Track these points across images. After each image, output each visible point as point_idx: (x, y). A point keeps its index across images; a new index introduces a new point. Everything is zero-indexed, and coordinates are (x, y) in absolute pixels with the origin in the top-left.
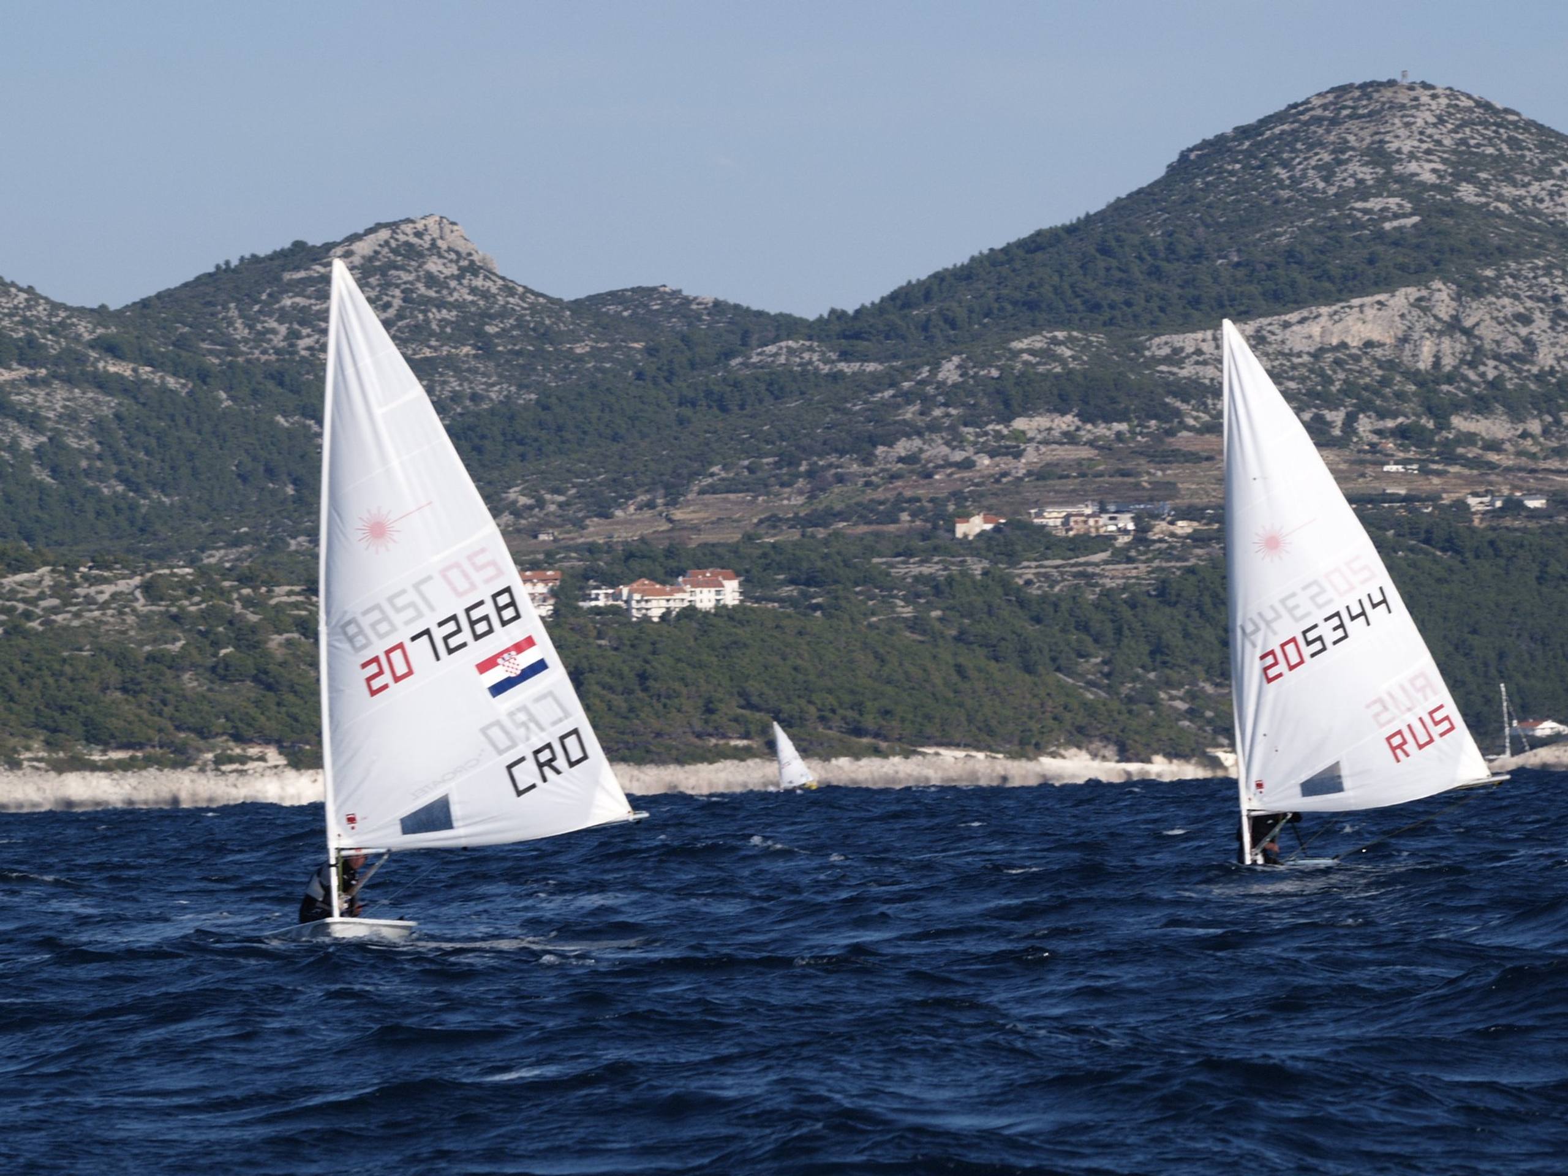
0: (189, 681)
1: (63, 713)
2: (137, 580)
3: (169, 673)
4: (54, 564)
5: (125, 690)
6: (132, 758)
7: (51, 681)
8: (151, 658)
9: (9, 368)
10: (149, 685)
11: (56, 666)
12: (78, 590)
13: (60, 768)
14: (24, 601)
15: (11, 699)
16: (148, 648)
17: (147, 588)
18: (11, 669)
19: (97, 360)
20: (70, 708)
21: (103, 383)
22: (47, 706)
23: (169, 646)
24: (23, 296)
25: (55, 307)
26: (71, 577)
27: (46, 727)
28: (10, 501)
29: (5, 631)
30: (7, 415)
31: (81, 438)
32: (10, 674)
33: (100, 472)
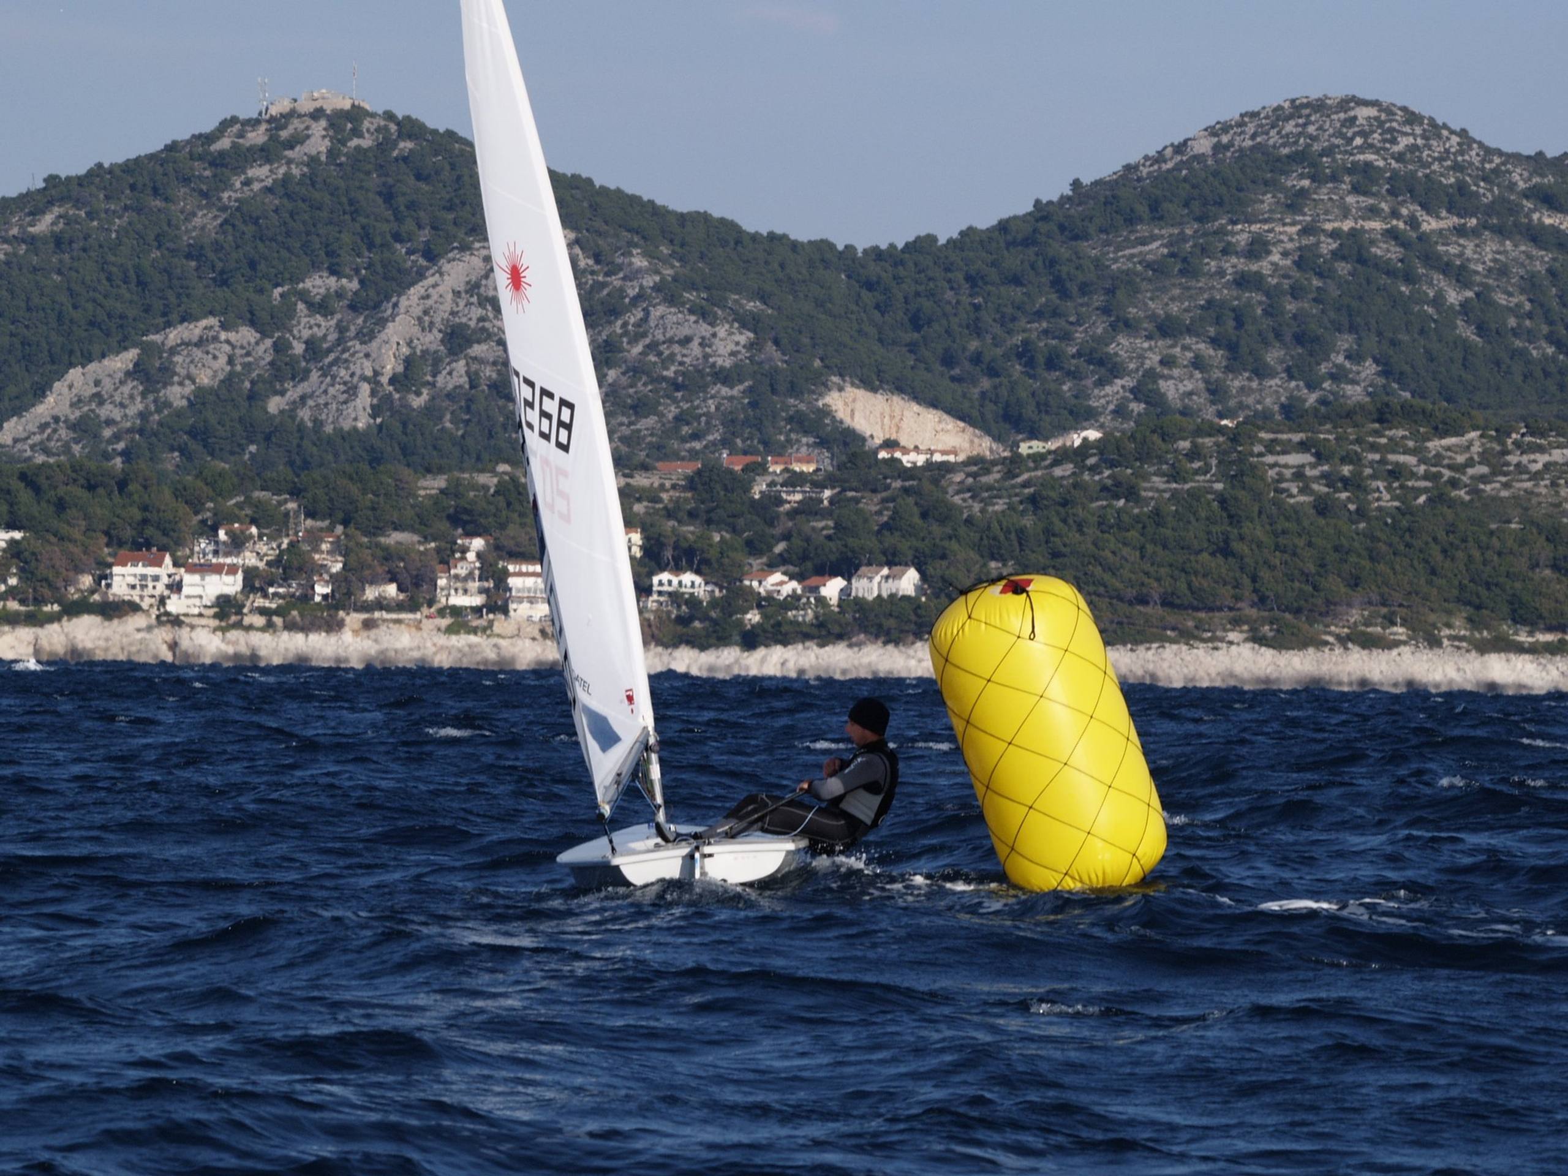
1: (1489, 589)
4: (1485, 428)
5: (1556, 568)
6: (1561, 642)
7: (1476, 554)
9: (1438, 217)
11: (1484, 538)
12: (1509, 458)
13: (1483, 648)
14: (1450, 467)
15: (1433, 572)
18: (1435, 539)
19: (1534, 210)
20: (1496, 585)
21: (1537, 236)
22: (1472, 580)
24: (1455, 139)
25: (1488, 152)
26: (1503, 444)
27: (1468, 603)
28: (1432, 360)
29: (1429, 499)
30: (1432, 267)
31: (1510, 294)
32: (1433, 545)
33: (1529, 331)
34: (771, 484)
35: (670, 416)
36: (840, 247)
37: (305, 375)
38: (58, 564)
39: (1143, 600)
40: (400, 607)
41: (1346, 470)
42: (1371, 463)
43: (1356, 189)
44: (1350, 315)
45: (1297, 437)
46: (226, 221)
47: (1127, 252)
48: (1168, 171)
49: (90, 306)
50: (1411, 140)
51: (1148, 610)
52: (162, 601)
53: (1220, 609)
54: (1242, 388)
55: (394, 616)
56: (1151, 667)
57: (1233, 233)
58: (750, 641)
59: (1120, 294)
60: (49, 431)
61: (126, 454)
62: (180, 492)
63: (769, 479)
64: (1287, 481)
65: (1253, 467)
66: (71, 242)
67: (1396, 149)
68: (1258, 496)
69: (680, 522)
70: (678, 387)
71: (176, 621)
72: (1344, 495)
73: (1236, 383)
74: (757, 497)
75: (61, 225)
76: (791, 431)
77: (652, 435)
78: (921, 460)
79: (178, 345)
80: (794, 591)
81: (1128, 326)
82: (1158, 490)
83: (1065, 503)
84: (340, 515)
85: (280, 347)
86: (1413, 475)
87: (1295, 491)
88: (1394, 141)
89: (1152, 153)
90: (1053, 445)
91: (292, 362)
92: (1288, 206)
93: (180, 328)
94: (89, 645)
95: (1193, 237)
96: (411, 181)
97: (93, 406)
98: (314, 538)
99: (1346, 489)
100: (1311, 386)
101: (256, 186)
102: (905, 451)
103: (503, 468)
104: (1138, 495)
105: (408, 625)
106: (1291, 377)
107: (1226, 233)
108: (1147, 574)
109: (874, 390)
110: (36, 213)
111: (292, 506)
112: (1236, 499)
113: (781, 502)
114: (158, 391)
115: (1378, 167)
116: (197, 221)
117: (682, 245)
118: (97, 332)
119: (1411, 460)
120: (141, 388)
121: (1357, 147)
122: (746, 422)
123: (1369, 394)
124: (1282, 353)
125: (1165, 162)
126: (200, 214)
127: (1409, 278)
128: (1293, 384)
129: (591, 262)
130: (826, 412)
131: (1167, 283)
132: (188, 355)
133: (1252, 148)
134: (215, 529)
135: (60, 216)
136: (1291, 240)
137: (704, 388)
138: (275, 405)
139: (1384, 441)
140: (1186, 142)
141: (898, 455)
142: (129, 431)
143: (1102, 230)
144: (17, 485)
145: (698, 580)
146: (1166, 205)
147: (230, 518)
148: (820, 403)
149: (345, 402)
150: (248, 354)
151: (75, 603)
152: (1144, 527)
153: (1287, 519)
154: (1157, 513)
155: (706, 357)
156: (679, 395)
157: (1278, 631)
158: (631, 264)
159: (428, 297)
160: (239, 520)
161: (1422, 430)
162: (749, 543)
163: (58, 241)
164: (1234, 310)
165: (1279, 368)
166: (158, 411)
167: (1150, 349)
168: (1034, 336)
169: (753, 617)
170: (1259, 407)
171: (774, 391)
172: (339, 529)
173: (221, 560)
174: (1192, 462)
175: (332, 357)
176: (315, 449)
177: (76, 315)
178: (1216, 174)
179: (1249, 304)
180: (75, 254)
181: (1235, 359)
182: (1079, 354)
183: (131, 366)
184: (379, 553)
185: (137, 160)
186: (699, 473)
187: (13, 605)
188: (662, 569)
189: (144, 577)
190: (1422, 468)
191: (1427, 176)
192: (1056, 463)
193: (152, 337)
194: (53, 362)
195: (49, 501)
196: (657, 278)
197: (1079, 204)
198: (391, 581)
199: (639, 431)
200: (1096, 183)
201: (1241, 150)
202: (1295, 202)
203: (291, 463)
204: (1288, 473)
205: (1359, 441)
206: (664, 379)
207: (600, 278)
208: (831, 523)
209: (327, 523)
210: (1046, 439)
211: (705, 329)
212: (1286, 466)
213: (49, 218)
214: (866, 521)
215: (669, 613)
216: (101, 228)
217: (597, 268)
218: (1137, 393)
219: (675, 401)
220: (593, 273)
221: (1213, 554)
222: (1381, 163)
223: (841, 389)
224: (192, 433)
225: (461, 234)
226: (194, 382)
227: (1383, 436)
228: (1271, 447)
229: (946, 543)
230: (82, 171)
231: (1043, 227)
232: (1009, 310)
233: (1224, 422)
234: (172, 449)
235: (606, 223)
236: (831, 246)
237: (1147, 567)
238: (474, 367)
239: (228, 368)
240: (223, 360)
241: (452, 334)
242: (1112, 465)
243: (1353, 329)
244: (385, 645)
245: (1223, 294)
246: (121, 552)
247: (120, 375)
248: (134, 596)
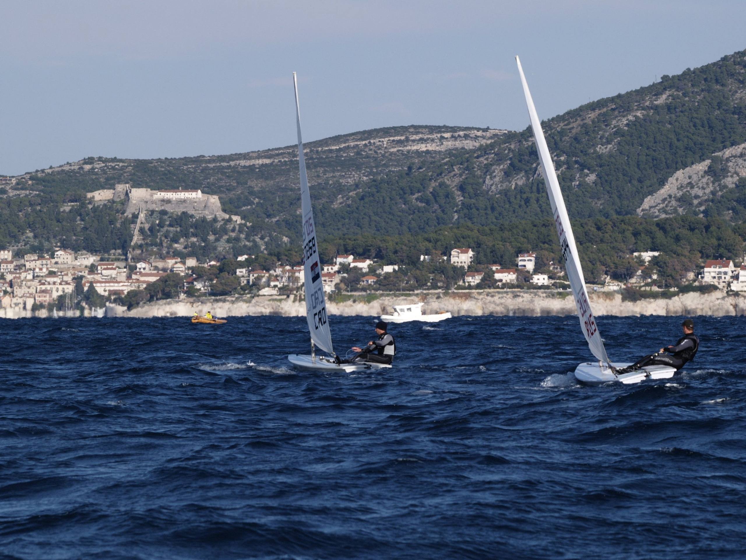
38: (677, 268)
49: (686, 140)
52: (729, 285)
60: (666, 202)
61: (705, 212)
62: (736, 230)
66: (675, 108)
71: (736, 294)
75: (670, 100)
79: (731, 157)
93: (731, 149)
94: (694, 307)
97: (689, 189)
110: (658, 94)
114: (720, 181)
116: (738, 95)
118: (689, 152)
120: (712, 179)
126: (739, 92)
132: (736, 162)
135: (670, 96)
142: (706, 201)
144: (654, 228)
151: (686, 287)
163: (669, 108)
166: (721, 190)
177: (679, 144)
180: (678, 114)
183: (707, 168)
185: (707, 66)
187: (655, 289)
189: (720, 273)
193: (716, 154)
194: (668, 168)
195: (671, 237)
213: (664, 97)
216: (690, 100)
224: (738, 201)
226: (738, 175)
230: (680, 73)
234: (729, 209)
246: (708, 261)
247: (701, 173)
248: (715, 282)
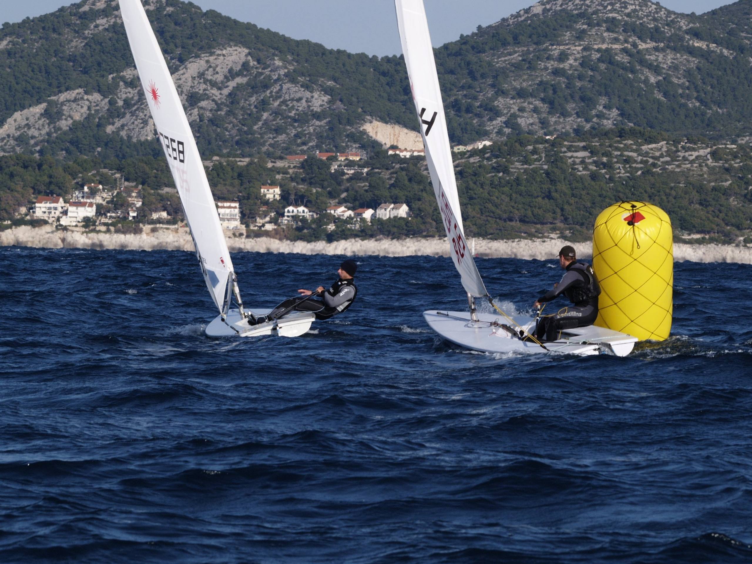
0: (733, 202)
2: (709, 150)
3: (723, 198)
4: (667, 140)
5: (701, 204)
6: (703, 238)
7: (664, 198)
8: (714, 189)
9: (645, 42)
10: (713, 203)
11: (667, 191)
12: (679, 153)
14: (652, 158)
16: (713, 184)
17: (714, 154)
18: (646, 191)
19: (689, 40)
20: (673, 212)
21: (692, 51)
23: (724, 183)
24: (654, 7)
25: (669, 12)
26: (676, 147)
28: (643, 109)
29: (643, 173)
30: (643, 66)
31: (679, 78)
32: (645, 194)
33: (688, 95)
34: (339, 166)
35: (292, 135)
36: (370, 56)
37: (124, 115)
38: (10, 202)
39: (511, 220)
40: (168, 222)
41: (605, 159)
42: (616, 156)
43: (608, 30)
44: (606, 88)
45: (582, 144)
46: (87, 44)
47: (503, 59)
48: (522, 21)
49: (24, 83)
50: (634, 7)
51: (513, 223)
52: (58, 219)
53: (546, 223)
54: (556, 122)
55: (165, 226)
56: (515, 250)
57: (552, 50)
58: (331, 238)
59: (500, 78)
60: (5, 141)
61: (41, 152)
62: (66, 169)
63: (339, 163)
64: (577, 164)
65: (561, 158)
66: (15, 54)
67: (627, 11)
68: (563, 171)
69: (297, 183)
70: (295, 121)
71: (65, 229)
72: (603, 171)
73: (553, 119)
74: (333, 171)
75: (10, 46)
76: (348, 141)
77: (284, 143)
78: (408, 155)
79: (66, 101)
80: (350, 215)
81: (504, 93)
82: (518, 169)
83: (475, 174)
84: (141, 180)
85: (112, 103)
86: (636, 162)
87: (581, 169)
88: (626, 8)
89: (514, 13)
90: (469, 148)
91: (117, 109)
92: (577, 38)
93: (66, 94)
94: (25, 239)
95: (533, 52)
96: (172, 25)
97: (26, 129)
98: (129, 191)
99: (604, 168)
100: (587, 121)
101: (101, 28)
102: (402, 151)
103: (216, 158)
104: (509, 171)
105: (172, 231)
106: (578, 116)
107: (549, 50)
108: (513, 207)
109: (386, 123)
111: (118, 175)
112: (553, 172)
113: (344, 174)
114: (55, 123)
115: (619, 20)
116: (74, 44)
117: (298, 55)
118: (27, 95)
119: (634, 155)
120: (48, 121)
121: (609, 10)
122: (327, 137)
123: (614, 124)
124: (574, 105)
125: (520, 17)
126: (75, 40)
127: (633, 71)
128: (579, 120)
129: (255, 63)
130: (364, 133)
131: (521, 73)
132: (69, 106)
133: (561, 11)
134: (82, 186)
135: (10, 42)
136: (578, 53)
137: (307, 122)
138: (110, 129)
139: (622, 146)
140: (530, 8)
141: (398, 152)
142: (42, 141)
143: (491, 49)
145: (306, 210)
146: (520, 37)
147: (90, 181)
148: (361, 129)
149: (143, 128)
150: (97, 105)
151: (18, 220)
152: (512, 186)
153: (577, 182)
154: (517, 179)
155: (309, 107)
156: (296, 124)
157: (573, 233)
158: (274, 64)
159: (180, 79)
160: (94, 182)
161: (639, 141)
162: (330, 193)
163: (9, 53)
164: (552, 85)
165: (573, 112)
166: (56, 132)
167: (514, 103)
168: (460, 97)
169: (331, 227)
170: (564, 130)
171: (340, 123)
172: (140, 187)
173: (85, 200)
174: (533, 155)
175: (136, 107)
176: (128, 150)
177: (18, 87)
178: (544, 22)
179: (559, 83)
180: (17, 59)
181: (552, 108)
182: (480, 106)
183: (43, 111)
184: (159, 198)
185: (46, 16)
186: (306, 161)
188: (289, 205)
189: (50, 208)
190: (640, 158)
191: (641, 24)
192: (471, 156)
193: (53, 98)
194: (7, 109)
195: (6, 174)
196: (286, 71)
197: (480, 37)
198: (164, 210)
199: (278, 141)
200: (490, 27)
201: (555, 11)
202: (580, 36)
203: (117, 156)
204: (578, 161)
205: (610, 146)
206: (290, 117)
207: (260, 70)
208: (367, 184)
209: (134, 184)
210: (465, 145)
211: (308, 94)
212: (577, 157)
213: (5, 42)
214: (383, 182)
215: (292, 225)
216: (29, 47)
217: (258, 66)
218: (507, 124)
219: (294, 127)
220: (257, 68)
221: (543, 198)
222: (620, 18)
223: (371, 122)
224: (71, 142)
225: (195, 51)
226: (72, 118)
227: (622, 143)
228: (569, 149)
229: (420, 193)
230: (20, 21)
231: (464, 47)
232: (449, 86)
233: (548, 137)
234: (62, 150)
235: (263, 45)
236: (366, 56)
237: (513, 204)
238: (202, 111)
239: (88, 112)
240: (85, 108)
241: (191, 97)
242: (497, 157)
243: (607, 94)
244: (161, 241)
245: (546, 77)
246: (40, 197)
247: (38, 115)
248: (45, 217)
